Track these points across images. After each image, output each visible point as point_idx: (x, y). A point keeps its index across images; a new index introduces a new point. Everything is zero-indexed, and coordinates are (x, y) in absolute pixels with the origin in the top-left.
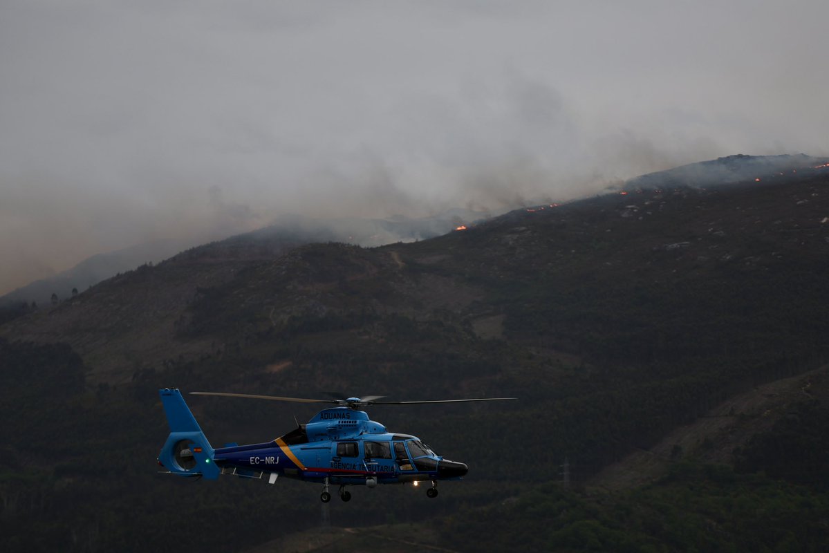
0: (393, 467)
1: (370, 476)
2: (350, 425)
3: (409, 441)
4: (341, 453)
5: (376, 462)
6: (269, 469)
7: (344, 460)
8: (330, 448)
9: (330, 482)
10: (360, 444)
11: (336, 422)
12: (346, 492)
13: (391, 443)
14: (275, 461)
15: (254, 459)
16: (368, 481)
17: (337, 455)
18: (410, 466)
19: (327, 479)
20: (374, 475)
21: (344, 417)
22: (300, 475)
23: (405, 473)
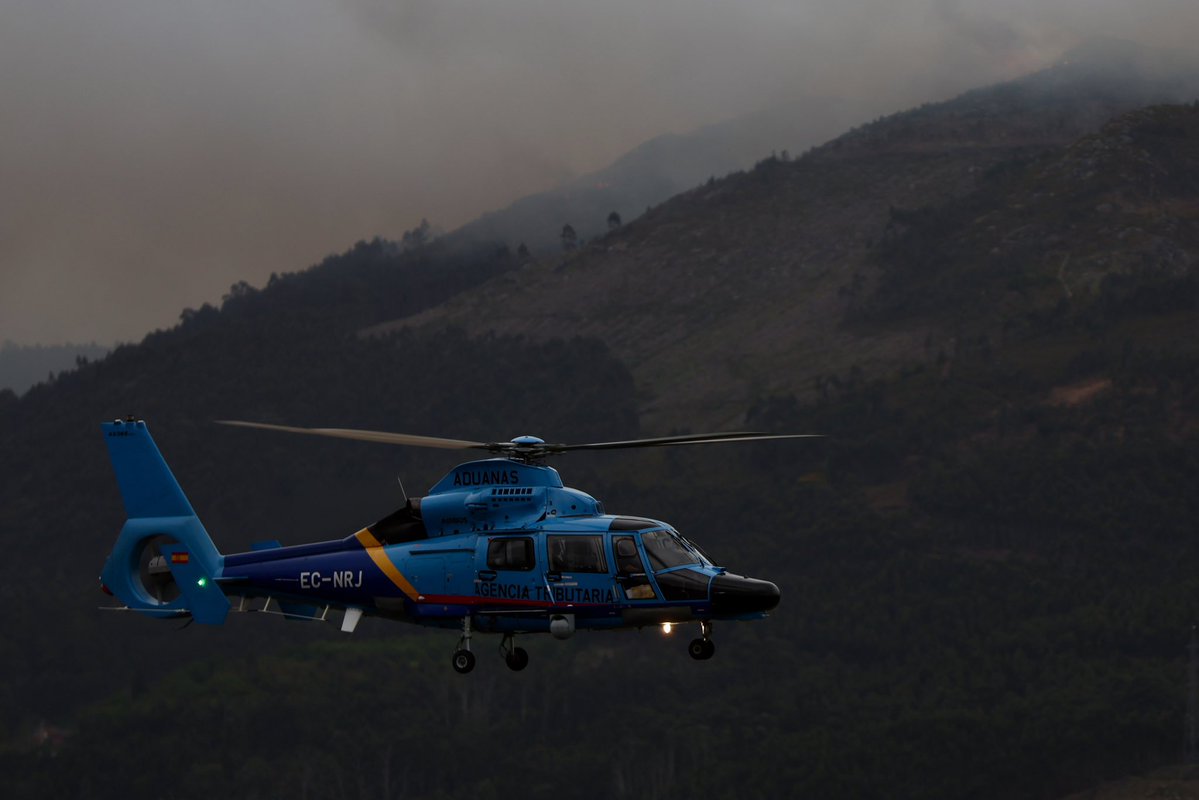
0: (610, 592)
1: (559, 612)
2: (517, 499)
3: (651, 534)
4: (498, 561)
5: (570, 581)
6: (342, 599)
7: (504, 577)
8: (472, 551)
9: (475, 627)
10: (539, 540)
11: (486, 492)
12: (518, 650)
13: (608, 538)
14: (355, 580)
15: (309, 578)
16: (554, 624)
17: (489, 564)
18: (648, 588)
19: (467, 621)
20: (569, 611)
21: (505, 481)
22: (409, 612)
23: (637, 604)
